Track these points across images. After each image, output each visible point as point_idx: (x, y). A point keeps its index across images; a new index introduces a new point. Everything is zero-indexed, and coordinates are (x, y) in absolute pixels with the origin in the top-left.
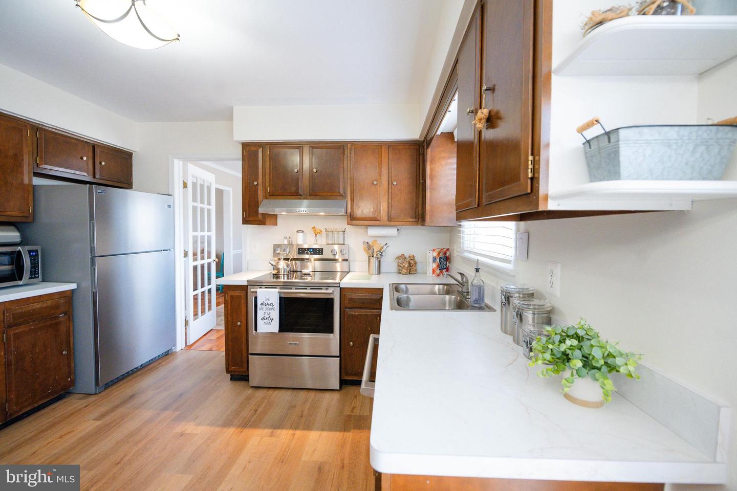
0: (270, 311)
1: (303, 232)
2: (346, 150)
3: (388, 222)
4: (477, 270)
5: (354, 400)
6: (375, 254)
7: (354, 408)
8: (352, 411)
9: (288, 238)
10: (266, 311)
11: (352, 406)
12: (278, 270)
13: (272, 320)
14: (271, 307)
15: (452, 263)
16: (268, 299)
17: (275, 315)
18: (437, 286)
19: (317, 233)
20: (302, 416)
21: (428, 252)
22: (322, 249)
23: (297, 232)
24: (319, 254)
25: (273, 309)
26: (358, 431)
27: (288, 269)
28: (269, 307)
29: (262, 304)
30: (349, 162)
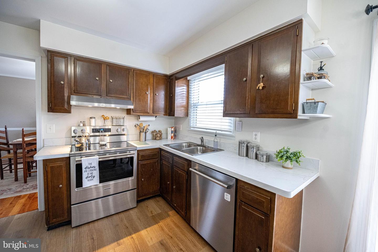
0: (92, 172)
1: (95, 118)
2: (130, 72)
3: (153, 114)
4: (216, 136)
5: (148, 208)
6: (142, 130)
7: (151, 212)
8: (152, 214)
9: (83, 122)
10: (89, 172)
11: (150, 212)
12: (82, 144)
13: (94, 177)
14: (93, 168)
15: (177, 133)
16: (91, 164)
17: (96, 173)
18: (184, 144)
19: (105, 119)
20: (127, 227)
21: (168, 128)
22: (110, 129)
23: (91, 118)
24: (108, 132)
25: (95, 170)
26: (163, 220)
27: (89, 143)
28: (92, 169)
29: (86, 168)
30: (132, 79)
